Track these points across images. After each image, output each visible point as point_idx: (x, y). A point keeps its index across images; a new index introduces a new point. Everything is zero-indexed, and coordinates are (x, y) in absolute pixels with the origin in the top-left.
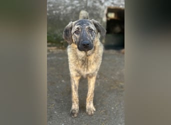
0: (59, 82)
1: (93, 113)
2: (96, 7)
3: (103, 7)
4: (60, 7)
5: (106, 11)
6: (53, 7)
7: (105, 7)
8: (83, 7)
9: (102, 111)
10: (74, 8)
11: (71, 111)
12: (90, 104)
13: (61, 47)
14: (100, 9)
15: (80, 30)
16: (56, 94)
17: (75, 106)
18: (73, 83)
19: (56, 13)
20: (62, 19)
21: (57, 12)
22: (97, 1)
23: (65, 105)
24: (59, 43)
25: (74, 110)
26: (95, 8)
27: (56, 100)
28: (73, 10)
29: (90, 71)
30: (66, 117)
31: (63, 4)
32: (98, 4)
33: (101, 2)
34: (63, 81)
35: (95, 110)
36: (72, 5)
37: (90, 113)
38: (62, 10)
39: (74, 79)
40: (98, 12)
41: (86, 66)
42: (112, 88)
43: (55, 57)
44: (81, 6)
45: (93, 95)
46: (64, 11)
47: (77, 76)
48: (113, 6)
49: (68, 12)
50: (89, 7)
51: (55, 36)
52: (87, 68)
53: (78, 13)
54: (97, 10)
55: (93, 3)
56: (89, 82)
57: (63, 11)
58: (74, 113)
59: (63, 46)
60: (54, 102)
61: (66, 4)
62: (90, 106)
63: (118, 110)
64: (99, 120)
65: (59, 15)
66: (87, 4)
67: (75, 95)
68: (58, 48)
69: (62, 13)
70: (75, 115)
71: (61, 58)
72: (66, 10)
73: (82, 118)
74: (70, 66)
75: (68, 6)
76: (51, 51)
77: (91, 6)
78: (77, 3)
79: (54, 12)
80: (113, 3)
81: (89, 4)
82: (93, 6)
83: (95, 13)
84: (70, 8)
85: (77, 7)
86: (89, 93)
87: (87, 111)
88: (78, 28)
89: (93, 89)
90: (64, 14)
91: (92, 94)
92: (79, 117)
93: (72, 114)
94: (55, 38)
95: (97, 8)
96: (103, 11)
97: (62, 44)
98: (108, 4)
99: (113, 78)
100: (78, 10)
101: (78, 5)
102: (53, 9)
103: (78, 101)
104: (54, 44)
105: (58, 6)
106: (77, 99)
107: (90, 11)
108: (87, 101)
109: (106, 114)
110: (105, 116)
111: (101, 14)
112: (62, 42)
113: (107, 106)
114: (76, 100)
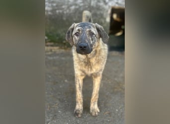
0: (62, 81)
1: (97, 114)
2: (100, 6)
3: (106, 7)
4: (63, 7)
5: (109, 11)
6: (57, 6)
7: (109, 6)
8: (87, 7)
9: (106, 113)
10: (77, 7)
11: (75, 110)
12: (94, 105)
13: (63, 47)
14: (104, 9)
15: (81, 32)
16: (60, 93)
17: (79, 106)
18: (78, 82)
19: (59, 13)
20: (64, 19)
21: (61, 11)
22: (101, 1)
23: (68, 105)
24: (62, 42)
25: (78, 110)
26: (98, 8)
27: (59, 100)
28: (76, 10)
29: (94, 71)
30: (70, 117)
31: (66, 3)
32: (102, 4)
33: (105, 2)
34: (66, 81)
35: (99, 111)
36: (76, 5)
37: (94, 114)
38: (65, 9)
39: (79, 78)
40: (102, 12)
41: (90, 66)
42: (116, 90)
43: (57, 57)
44: (84, 6)
45: (98, 95)
46: (68, 11)
47: (82, 75)
48: (117, 6)
49: (71, 12)
50: (93, 7)
51: (58, 35)
52: (91, 68)
53: (81, 13)
54: (101, 10)
55: (97, 3)
56: (94, 82)
57: (66, 11)
58: (78, 113)
59: (66, 46)
60: (58, 101)
61: (70, 3)
62: (94, 106)
63: (122, 113)
64: (103, 122)
65: (62, 15)
66: (90, 4)
67: (79, 95)
68: (61, 48)
69: (65, 12)
70: (80, 116)
71: (63, 58)
72: (70, 10)
73: (86, 119)
74: (75, 65)
75: (71, 6)
76: (53, 50)
77: (95, 6)
78: (81, 3)
79: (57, 11)
80: (117, 3)
81: (93, 3)
82: (97, 5)
83: (98, 13)
84: (73, 8)
85: (80, 7)
86: (93, 93)
87: (91, 111)
88: (79, 30)
89: (98, 89)
90: (67, 14)
91: (96, 94)
92: (83, 118)
93: (76, 114)
94: (57, 38)
95: (101, 8)
96: (107, 11)
97: (65, 44)
98: (112, 4)
99: (116, 79)
100: (82, 9)
101: (82, 4)
102: (56, 8)
103: (82, 101)
104: (57, 44)
105: (62, 5)
106: (82, 99)
107: (93, 11)
108: (92, 101)
109: (110, 116)
110: (109, 117)
111: (105, 14)
112: (64, 42)
113: (111, 108)
114: (80, 100)
